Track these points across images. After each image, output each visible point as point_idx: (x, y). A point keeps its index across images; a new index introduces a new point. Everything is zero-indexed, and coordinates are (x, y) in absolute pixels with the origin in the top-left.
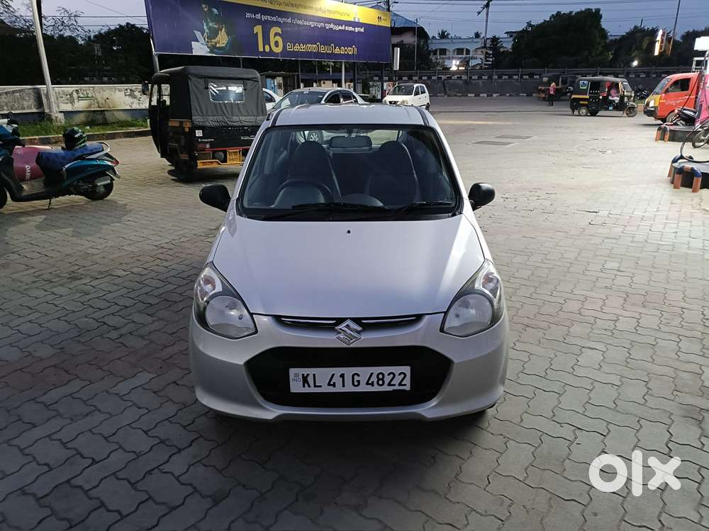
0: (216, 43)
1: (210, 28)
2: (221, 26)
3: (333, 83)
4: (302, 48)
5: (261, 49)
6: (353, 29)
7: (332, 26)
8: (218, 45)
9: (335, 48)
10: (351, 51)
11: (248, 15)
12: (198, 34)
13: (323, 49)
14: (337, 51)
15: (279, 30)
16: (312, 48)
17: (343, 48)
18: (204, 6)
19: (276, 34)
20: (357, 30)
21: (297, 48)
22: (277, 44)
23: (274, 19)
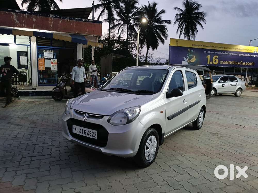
0: (191, 61)
1: (189, 56)
2: (194, 56)
3: (242, 76)
4: (227, 62)
5: (208, 63)
6: (253, 56)
7: (242, 55)
8: (191, 62)
9: (243, 63)
10: (250, 64)
11: (205, 52)
12: (185, 58)
13: (237, 63)
14: (244, 64)
15: (217, 57)
16: (232, 63)
17: (247, 63)
18: (188, 50)
19: (216, 58)
20: (255, 56)
21: (224, 63)
22: (215, 61)
23: (216, 53)
